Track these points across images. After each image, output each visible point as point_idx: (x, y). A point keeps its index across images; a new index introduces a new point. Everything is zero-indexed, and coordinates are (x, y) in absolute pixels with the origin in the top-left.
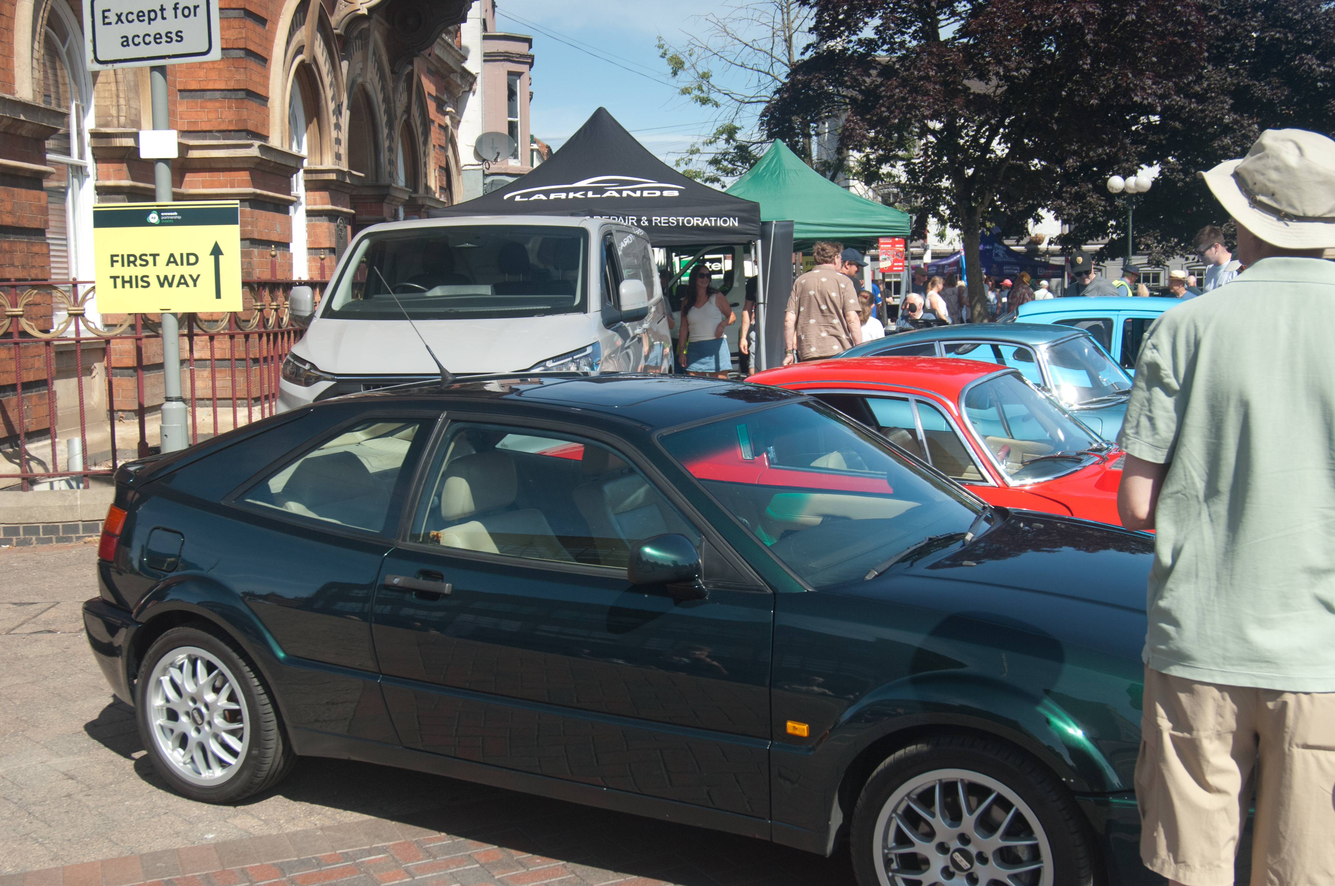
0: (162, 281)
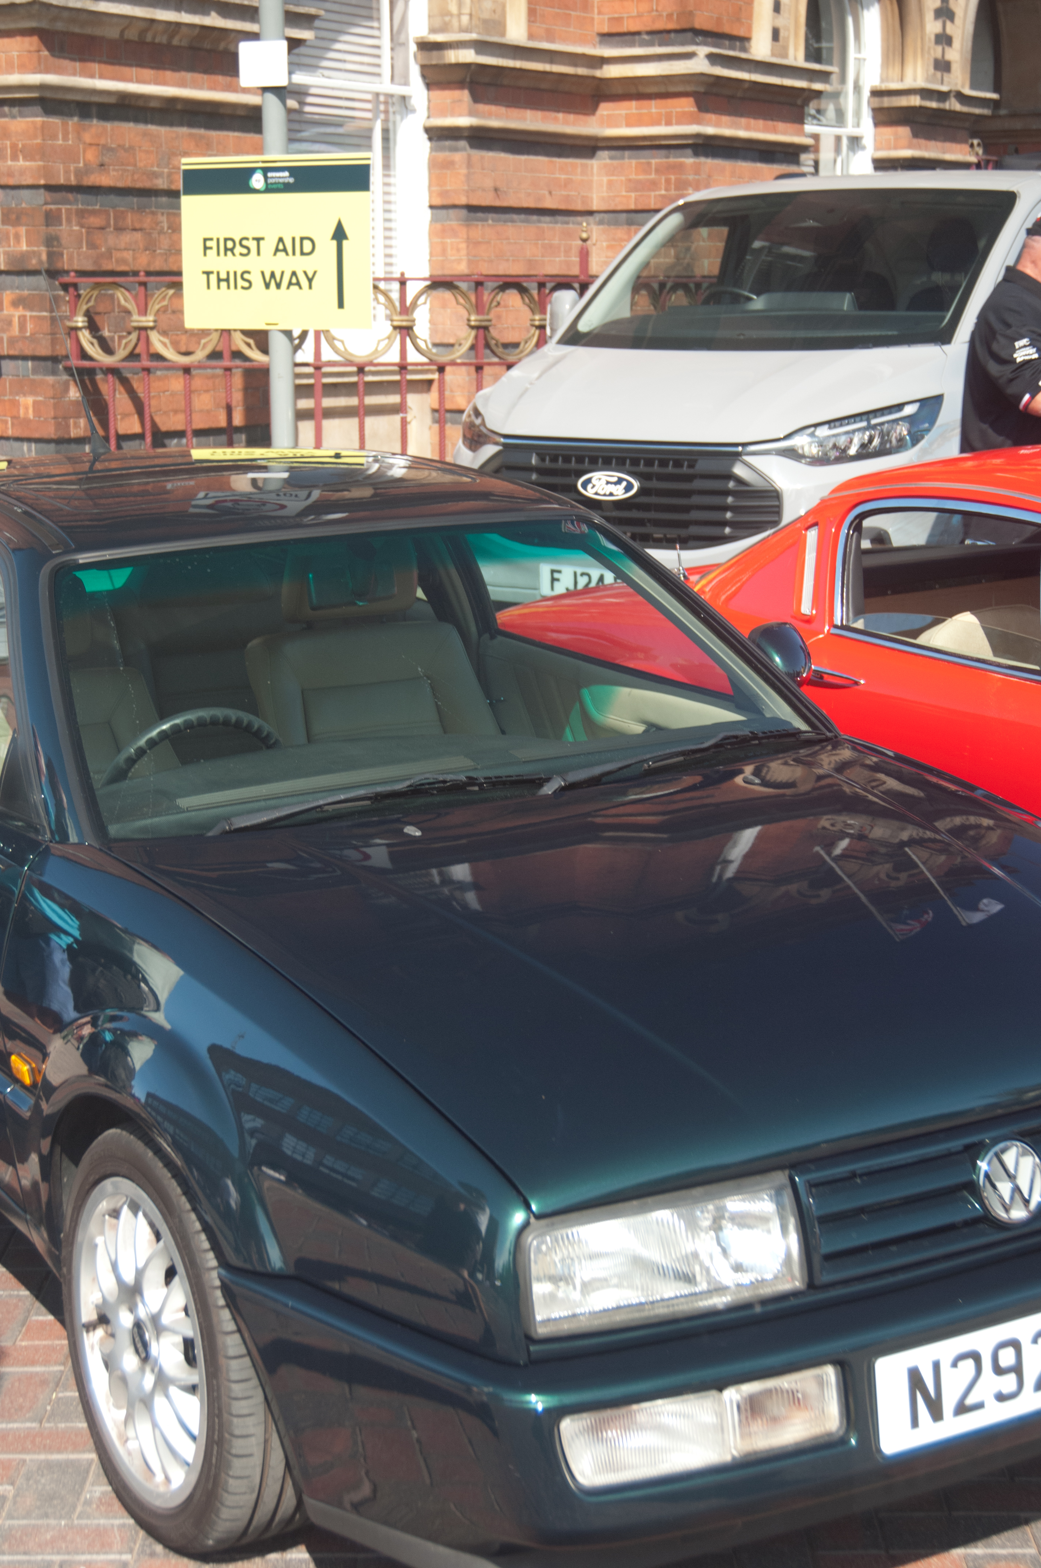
0: (267, 279)
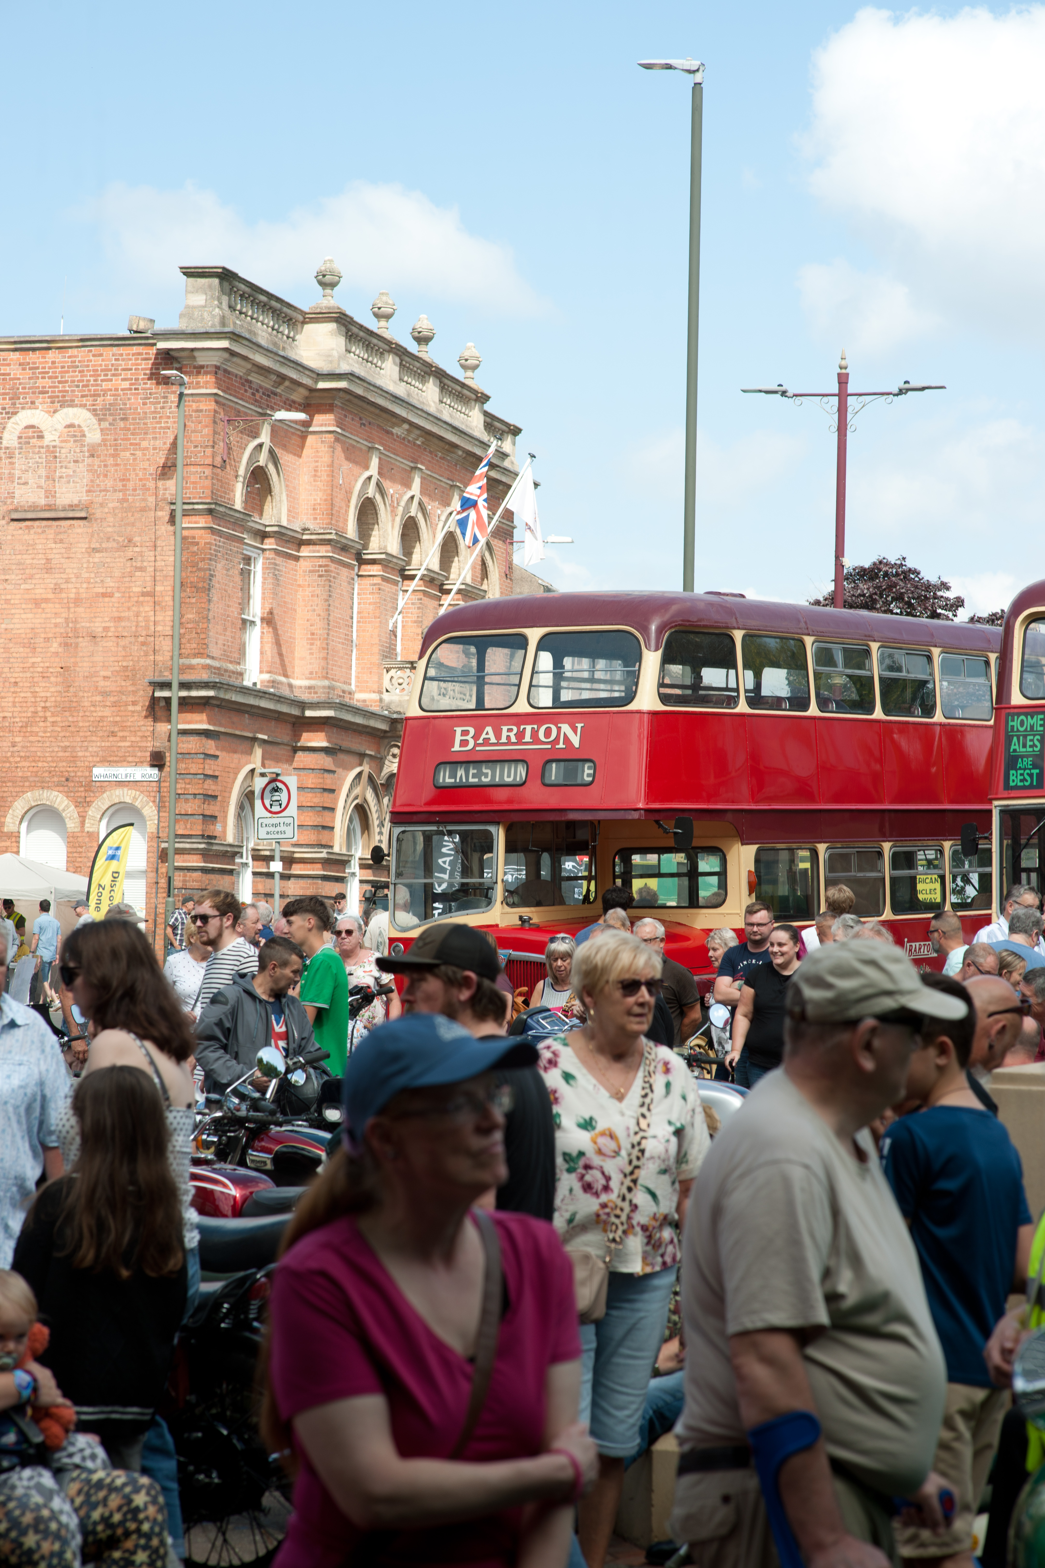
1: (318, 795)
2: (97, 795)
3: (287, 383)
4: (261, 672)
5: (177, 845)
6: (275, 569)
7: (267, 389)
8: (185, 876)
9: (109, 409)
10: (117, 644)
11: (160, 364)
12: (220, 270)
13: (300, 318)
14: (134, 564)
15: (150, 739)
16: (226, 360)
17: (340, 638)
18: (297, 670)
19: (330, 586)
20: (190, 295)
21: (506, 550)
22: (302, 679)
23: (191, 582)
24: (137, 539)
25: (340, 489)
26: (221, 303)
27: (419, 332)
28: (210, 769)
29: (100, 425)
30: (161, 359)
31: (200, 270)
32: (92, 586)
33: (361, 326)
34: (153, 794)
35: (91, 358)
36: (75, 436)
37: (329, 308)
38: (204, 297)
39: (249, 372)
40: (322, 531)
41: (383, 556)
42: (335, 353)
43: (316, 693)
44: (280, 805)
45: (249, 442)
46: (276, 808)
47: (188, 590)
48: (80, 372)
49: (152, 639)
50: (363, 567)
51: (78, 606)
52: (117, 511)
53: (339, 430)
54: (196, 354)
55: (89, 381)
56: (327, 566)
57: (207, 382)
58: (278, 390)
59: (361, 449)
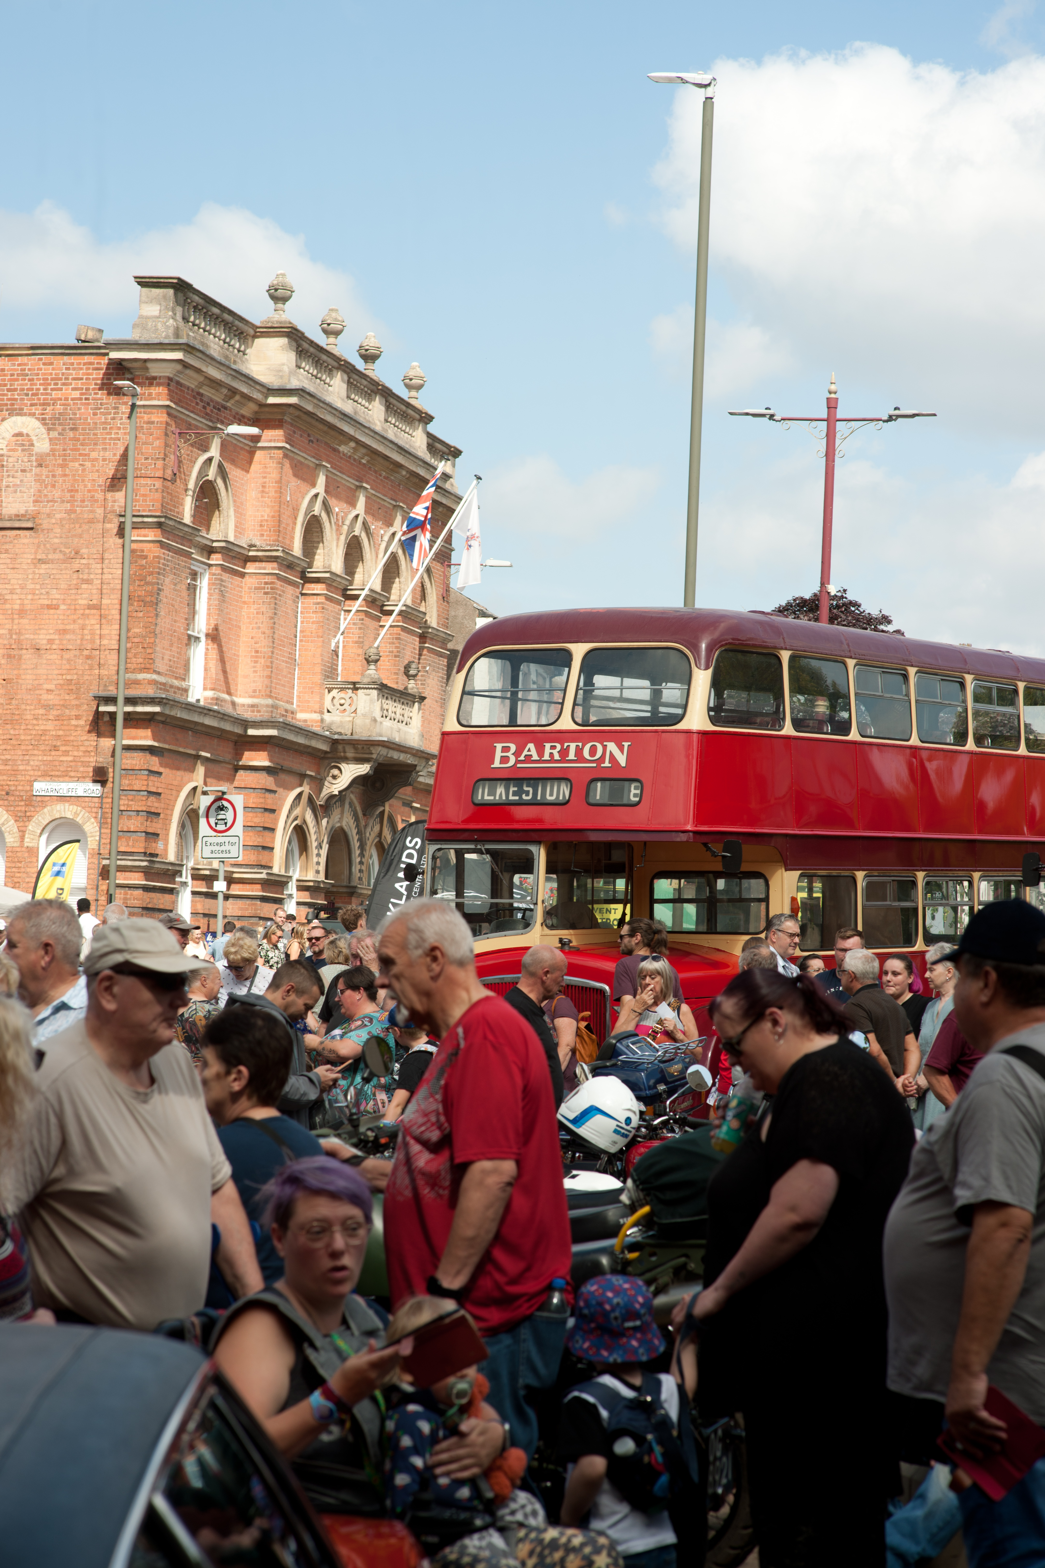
1: (259, 815)
2: (38, 809)
3: (237, 397)
4: (205, 689)
5: (119, 863)
6: (221, 585)
7: (217, 403)
8: (126, 894)
9: (59, 419)
10: (62, 657)
11: (112, 374)
12: (175, 281)
13: (252, 332)
14: (81, 576)
15: (93, 754)
16: (179, 372)
17: (284, 656)
18: (240, 687)
19: (276, 604)
20: (144, 306)
21: (444, 572)
22: (245, 697)
23: (139, 596)
24: (84, 551)
25: (288, 506)
26: (175, 314)
27: (367, 350)
28: (154, 786)
29: (48, 434)
30: (113, 369)
31: (155, 280)
32: (37, 597)
33: (312, 342)
34: (94, 810)
35: (42, 366)
36: (23, 445)
37: (281, 323)
38: (158, 307)
39: (201, 385)
40: (269, 548)
41: (327, 575)
42: (286, 369)
43: (259, 711)
44: (226, 823)
45: (199, 455)
46: (221, 827)
47: (135, 604)
48: (29, 380)
49: (98, 652)
50: (307, 585)
51: (22, 618)
52: (64, 522)
53: (288, 446)
54: (149, 365)
55: (38, 389)
56: (272, 583)
57: (159, 394)
58: (229, 404)
59: (308, 466)
